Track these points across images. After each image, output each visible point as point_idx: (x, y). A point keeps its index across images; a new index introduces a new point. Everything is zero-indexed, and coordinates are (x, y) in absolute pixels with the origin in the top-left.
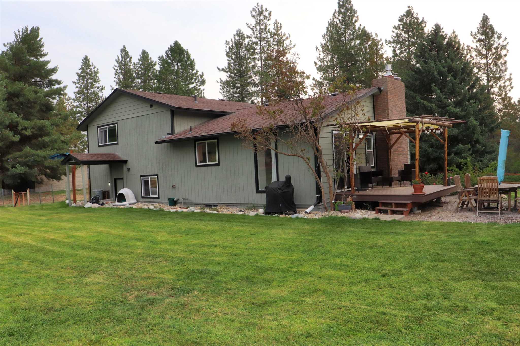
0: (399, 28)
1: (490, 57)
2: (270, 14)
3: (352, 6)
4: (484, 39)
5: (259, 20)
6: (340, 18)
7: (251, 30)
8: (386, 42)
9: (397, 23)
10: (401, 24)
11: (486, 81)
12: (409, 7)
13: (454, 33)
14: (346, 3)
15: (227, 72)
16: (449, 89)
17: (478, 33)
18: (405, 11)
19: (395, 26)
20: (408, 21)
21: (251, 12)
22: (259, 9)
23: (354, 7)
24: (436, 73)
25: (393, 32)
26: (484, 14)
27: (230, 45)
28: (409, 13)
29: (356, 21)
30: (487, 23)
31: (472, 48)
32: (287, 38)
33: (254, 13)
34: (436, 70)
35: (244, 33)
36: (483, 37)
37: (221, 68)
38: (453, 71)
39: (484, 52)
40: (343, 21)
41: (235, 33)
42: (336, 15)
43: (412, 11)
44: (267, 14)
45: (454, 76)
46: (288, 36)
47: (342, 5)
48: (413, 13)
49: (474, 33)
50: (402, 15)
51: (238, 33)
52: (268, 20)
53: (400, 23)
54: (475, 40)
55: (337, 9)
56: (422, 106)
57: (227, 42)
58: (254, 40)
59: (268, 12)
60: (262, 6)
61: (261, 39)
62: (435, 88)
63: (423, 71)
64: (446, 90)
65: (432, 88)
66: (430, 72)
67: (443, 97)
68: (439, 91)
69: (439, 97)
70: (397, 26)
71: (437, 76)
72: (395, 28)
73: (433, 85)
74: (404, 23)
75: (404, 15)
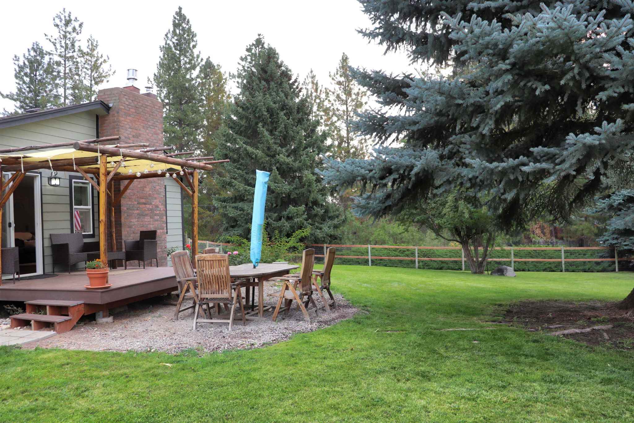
0: (247, 60)
1: (350, 104)
2: (81, 25)
3: (190, 27)
4: (343, 82)
5: (65, 32)
6: (174, 40)
7: (52, 44)
8: (230, 76)
9: (244, 53)
10: (249, 55)
11: (346, 132)
12: (259, 35)
13: (312, 72)
14: (183, 23)
15: (15, 100)
16: (281, 132)
17: (337, 74)
18: (255, 39)
19: (241, 57)
20: (257, 52)
21: (54, 20)
22: (65, 17)
23: (193, 29)
24: (264, 109)
25: (239, 64)
26: (344, 53)
27: (21, 63)
28: (259, 42)
29: (194, 46)
30: (346, 64)
31: (330, 91)
32: (105, 61)
33: (57, 21)
34: (264, 105)
35: (43, 48)
36: (342, 79)
37: (5, 94)
39: (344, 97)
40: (178, 45)
41: (30, 47)
42: (169, 36)
43: (263, 41)
44: (77, 25)
45: (288, 115)
46: (106, 59)
47: (177, 24)
48: (264, 43)
49: (332, 74)
50: (251, 44)
51: (35, 47)
52: (78, 34)
53: (247, 53)
54: (333, 82)
55: (172, 29)
56: (245, 153)
57: (16, 57)
58: (56, 58)
59: (79, 23)
60: (70, 13)
61: (66, 58)
62: (261, 129)
63: (249, 106)
64: (276, 133)
65: (258, 129)
66: (257, 108)
67: (272, 141)
68: (266, 133)
69: (267, 141)
70: (244, 57)
71: (266, 113)
72: (242, 59)
73: (260, 125)
74: (252, 54)
75: (253, 44)
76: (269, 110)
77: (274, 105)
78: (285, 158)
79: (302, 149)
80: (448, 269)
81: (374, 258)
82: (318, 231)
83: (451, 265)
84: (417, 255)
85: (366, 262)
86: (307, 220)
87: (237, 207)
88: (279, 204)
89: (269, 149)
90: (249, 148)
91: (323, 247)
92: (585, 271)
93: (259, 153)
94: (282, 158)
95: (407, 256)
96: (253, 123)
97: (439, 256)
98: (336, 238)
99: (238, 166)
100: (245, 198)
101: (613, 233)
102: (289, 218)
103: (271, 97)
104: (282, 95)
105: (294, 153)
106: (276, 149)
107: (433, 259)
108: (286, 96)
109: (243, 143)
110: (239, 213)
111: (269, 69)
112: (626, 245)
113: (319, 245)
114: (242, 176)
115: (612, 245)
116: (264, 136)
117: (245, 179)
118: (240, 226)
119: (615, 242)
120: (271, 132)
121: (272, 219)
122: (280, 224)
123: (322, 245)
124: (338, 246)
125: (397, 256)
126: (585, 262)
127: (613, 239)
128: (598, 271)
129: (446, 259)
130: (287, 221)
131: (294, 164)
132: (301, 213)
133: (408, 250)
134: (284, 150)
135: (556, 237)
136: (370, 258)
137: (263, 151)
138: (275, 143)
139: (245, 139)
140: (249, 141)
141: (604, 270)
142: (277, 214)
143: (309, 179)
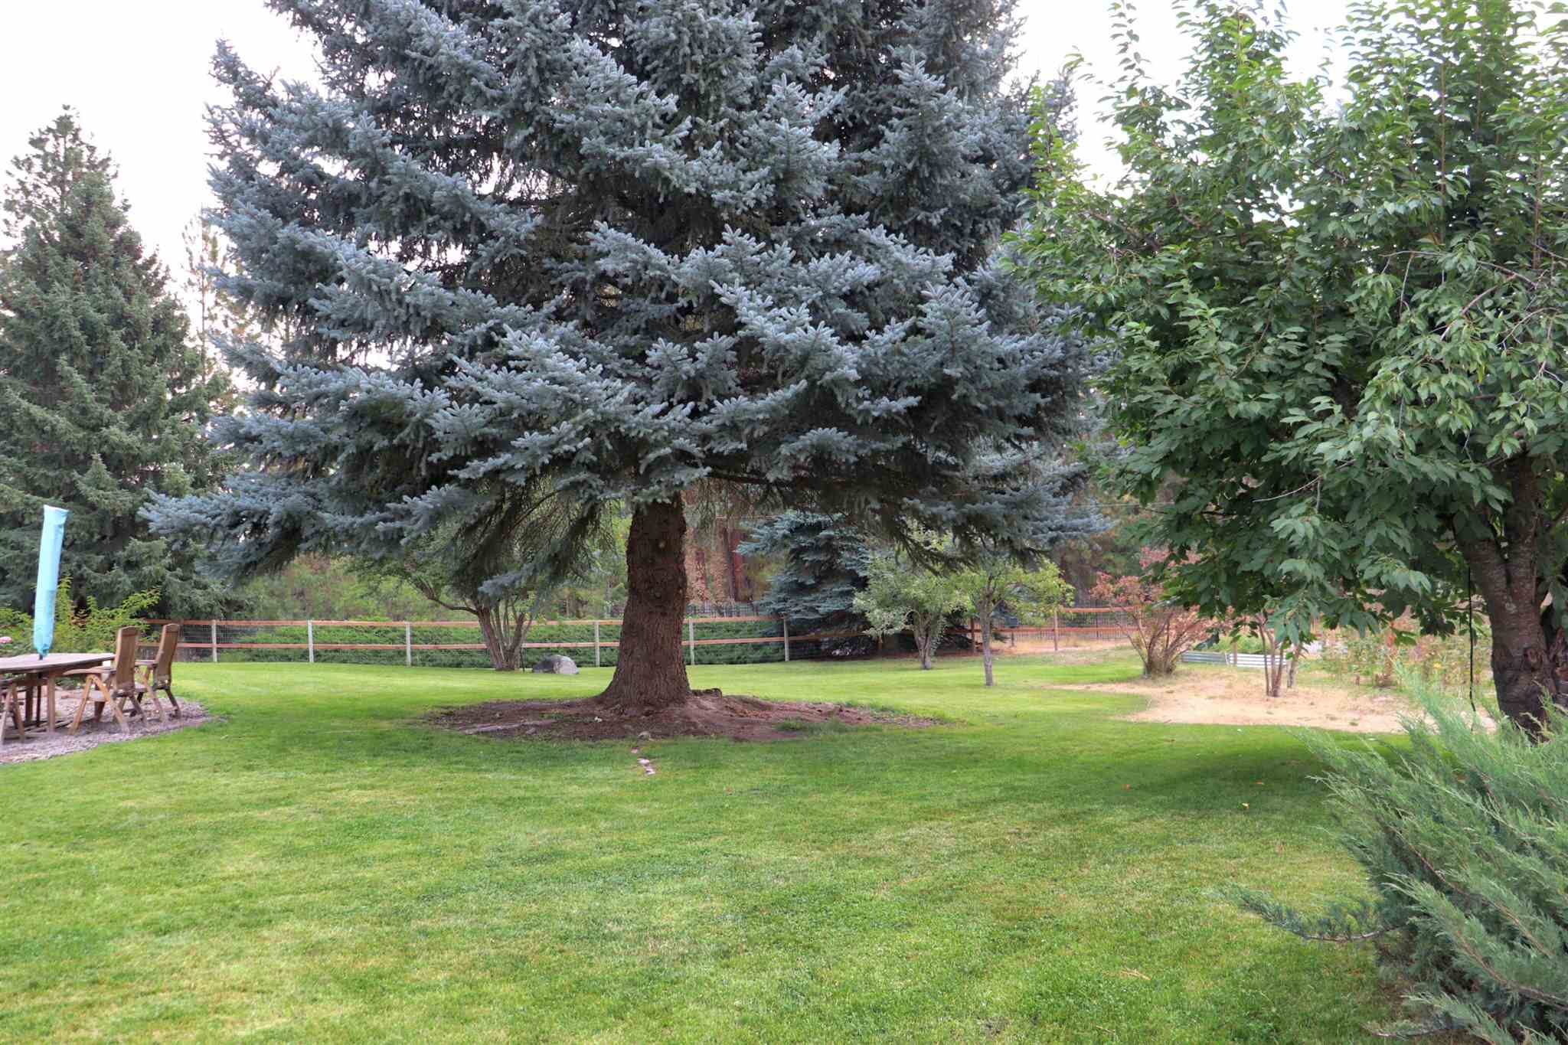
0: (30, 166)
9: (25, 149)
10: (38, 156)
12: (66, 108)
16: (112, 376)
18: (56, 117)
19: (15, 158)
20: (61, 149)
24: (73, 324)
25: (9, 173)
28: (65, 126)
34: (74, 314)
38: (128, 325)
43: (76, 123)
45: (131, 338)
48: (78, 130)
50: (44, 129)
53: (33, 150)
56: (26, 418)
62: (67, 368)
63: (37, 313)
64: (103, 378)
65: (58, 368)
66: (56, 317)
67: (90, 397)
68: (78, 378)
69: (81, 395)
70: (22, 158)
71: (77, 333)
72: (17, 163)
73: (63, 358)
74: (47, 154)
75: (49, 130)
76: (86, 326)
77: (98, 316)
78: (123, 434)
79: (162, 415)
80: (472, 665)
81: (320, 647)
82: (199, 592)
83: (480, 659)
84: (408, 639)
85: (303, 656)
86: (170, 568)
87: (6, 539)
88: (109, 534)
89: (84, 411)
90: (38, 411)
91: (209, 627)
92: (731, 662)
93: (61, 422)
94: (116, 433)
95: (393, 641)
96: (47, 351)
97: (457, 640)
98: (240, 608)
99: (8, 448)
100: (27, 522)
101: (781, 590)
102: (131, 565)
103: (91, 298)
104: (118, 293)
105: (143, 422)
106: (102, 414)
107: (442, 646)
108: (128, 295)
109: (22, 396)
110: (11, 553)
111: (85, 229)
112: (797, 612)
113: (202, 623)
114: (18, 471)
115: (777, 613)
116: (72, 385)
117: (26, 477)
118: (13, 583)
119: (781, 606)
120: (90, 375)
121: (90, 567)
122: (108, 578)
123: (207, 623)
124: (243, 623)
125: (370, 642)
126: (733, 646)
127: (779, 601)
128: (754, 662)
129: (467, 646)
130: (125, 571)
131: (143, 448)
132: (158, 553)
133: (395, 630)
134: (120, 416)
135: (737, 599)
136: (311, 646)
137: (70, 416)
138: (99, 400)
139: (28, 387)
140: (36, 389)
141: (764, 660)
142: (102, 557)
143: (177, 483)
